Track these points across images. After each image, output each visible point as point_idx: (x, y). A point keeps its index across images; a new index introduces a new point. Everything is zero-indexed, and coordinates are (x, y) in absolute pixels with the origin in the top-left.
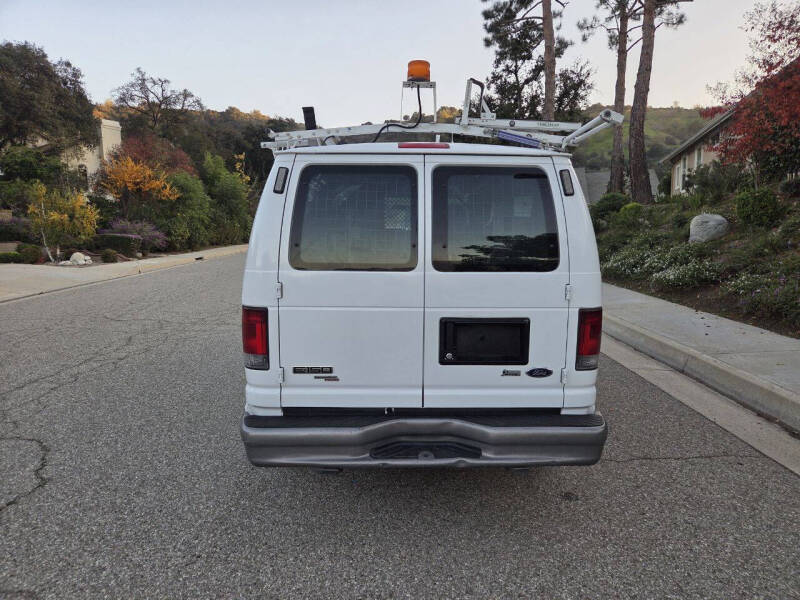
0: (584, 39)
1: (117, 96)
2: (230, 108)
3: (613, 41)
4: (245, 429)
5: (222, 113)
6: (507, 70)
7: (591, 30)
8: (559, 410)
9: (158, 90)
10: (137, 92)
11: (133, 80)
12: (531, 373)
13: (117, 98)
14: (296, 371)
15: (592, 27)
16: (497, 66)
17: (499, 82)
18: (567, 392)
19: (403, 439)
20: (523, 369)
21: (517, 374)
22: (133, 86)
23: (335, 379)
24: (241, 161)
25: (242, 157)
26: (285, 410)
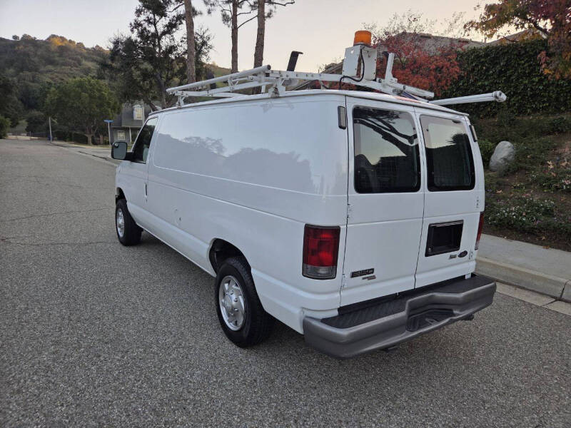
0: (209, 12)
3: (225, 18)
6: (148, 21)
7: (213, 7)
8: (464, 276)
12: (460, 255)
14: (354, 275)
15: (214, 5)
16: (139, 16)
17: (140, 28)
18: (469, 264)
20: (458, 253)
21: (455, 257)
23: (374, 277)
26: (339, 310)
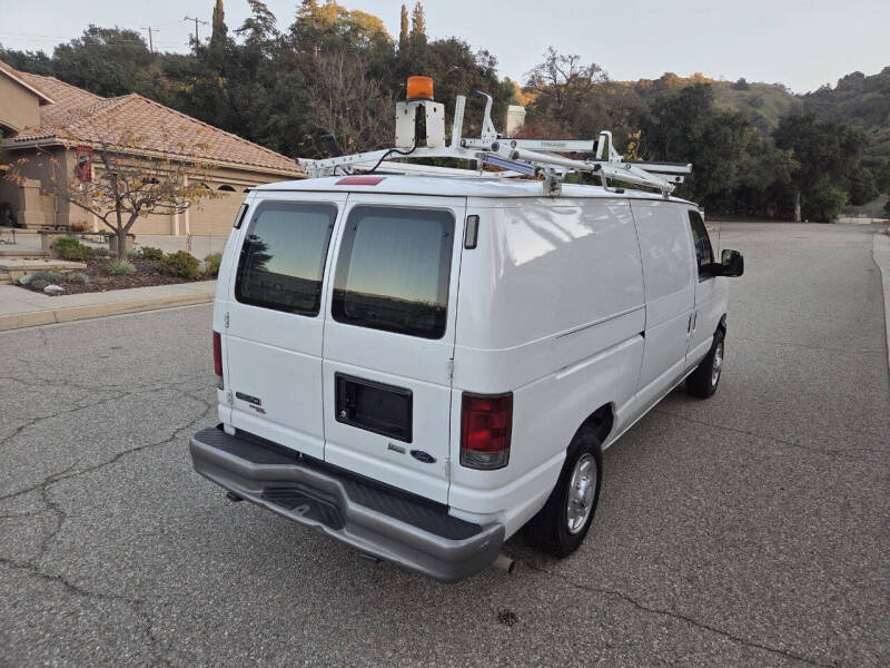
1: (529, 78)
2: (667, 74)
4: (194, 440)
5: (655, 82)
8: (446, 508)
9: (567, 69)
10: (545, 73)
11: (544, 61)
12: (414, 453)
13: (527, 81)
14: (239, 395)
18: (453, 488)
19: (300, 486)
20: (408, 447)
21: (402, 451)
22: (543, 67)
23: (262, 411)
24: (635, 140)
25: (637, 136)
26: (237, 430)
